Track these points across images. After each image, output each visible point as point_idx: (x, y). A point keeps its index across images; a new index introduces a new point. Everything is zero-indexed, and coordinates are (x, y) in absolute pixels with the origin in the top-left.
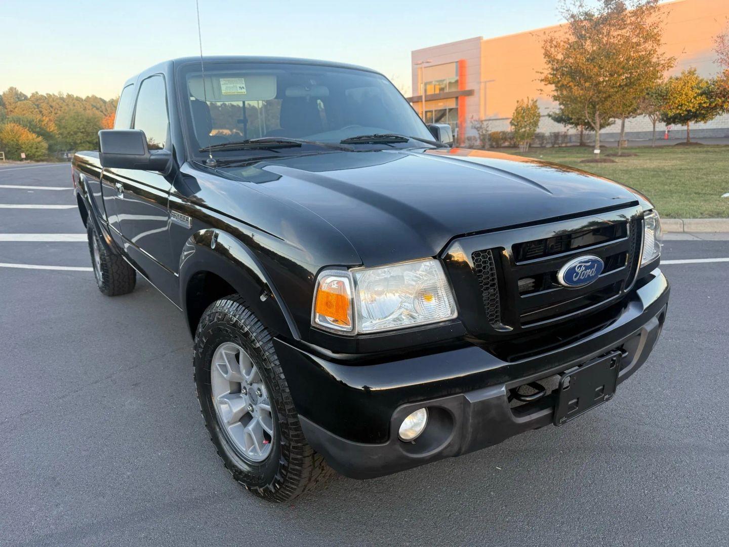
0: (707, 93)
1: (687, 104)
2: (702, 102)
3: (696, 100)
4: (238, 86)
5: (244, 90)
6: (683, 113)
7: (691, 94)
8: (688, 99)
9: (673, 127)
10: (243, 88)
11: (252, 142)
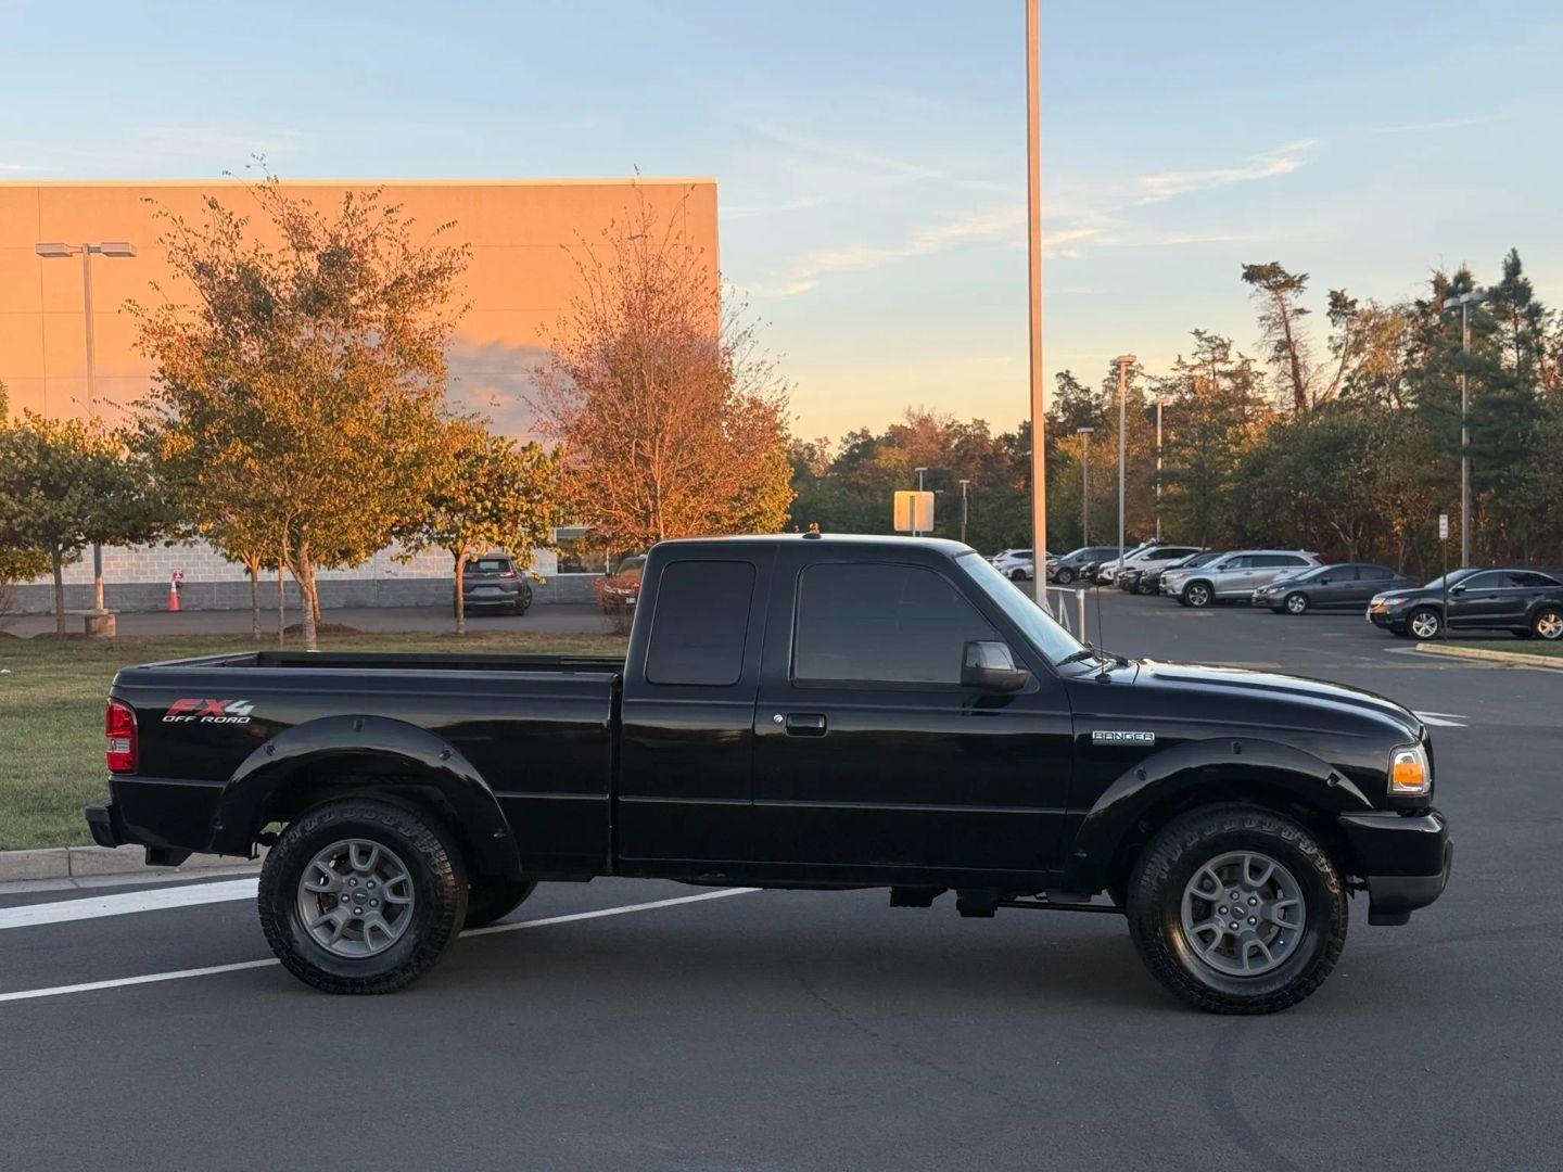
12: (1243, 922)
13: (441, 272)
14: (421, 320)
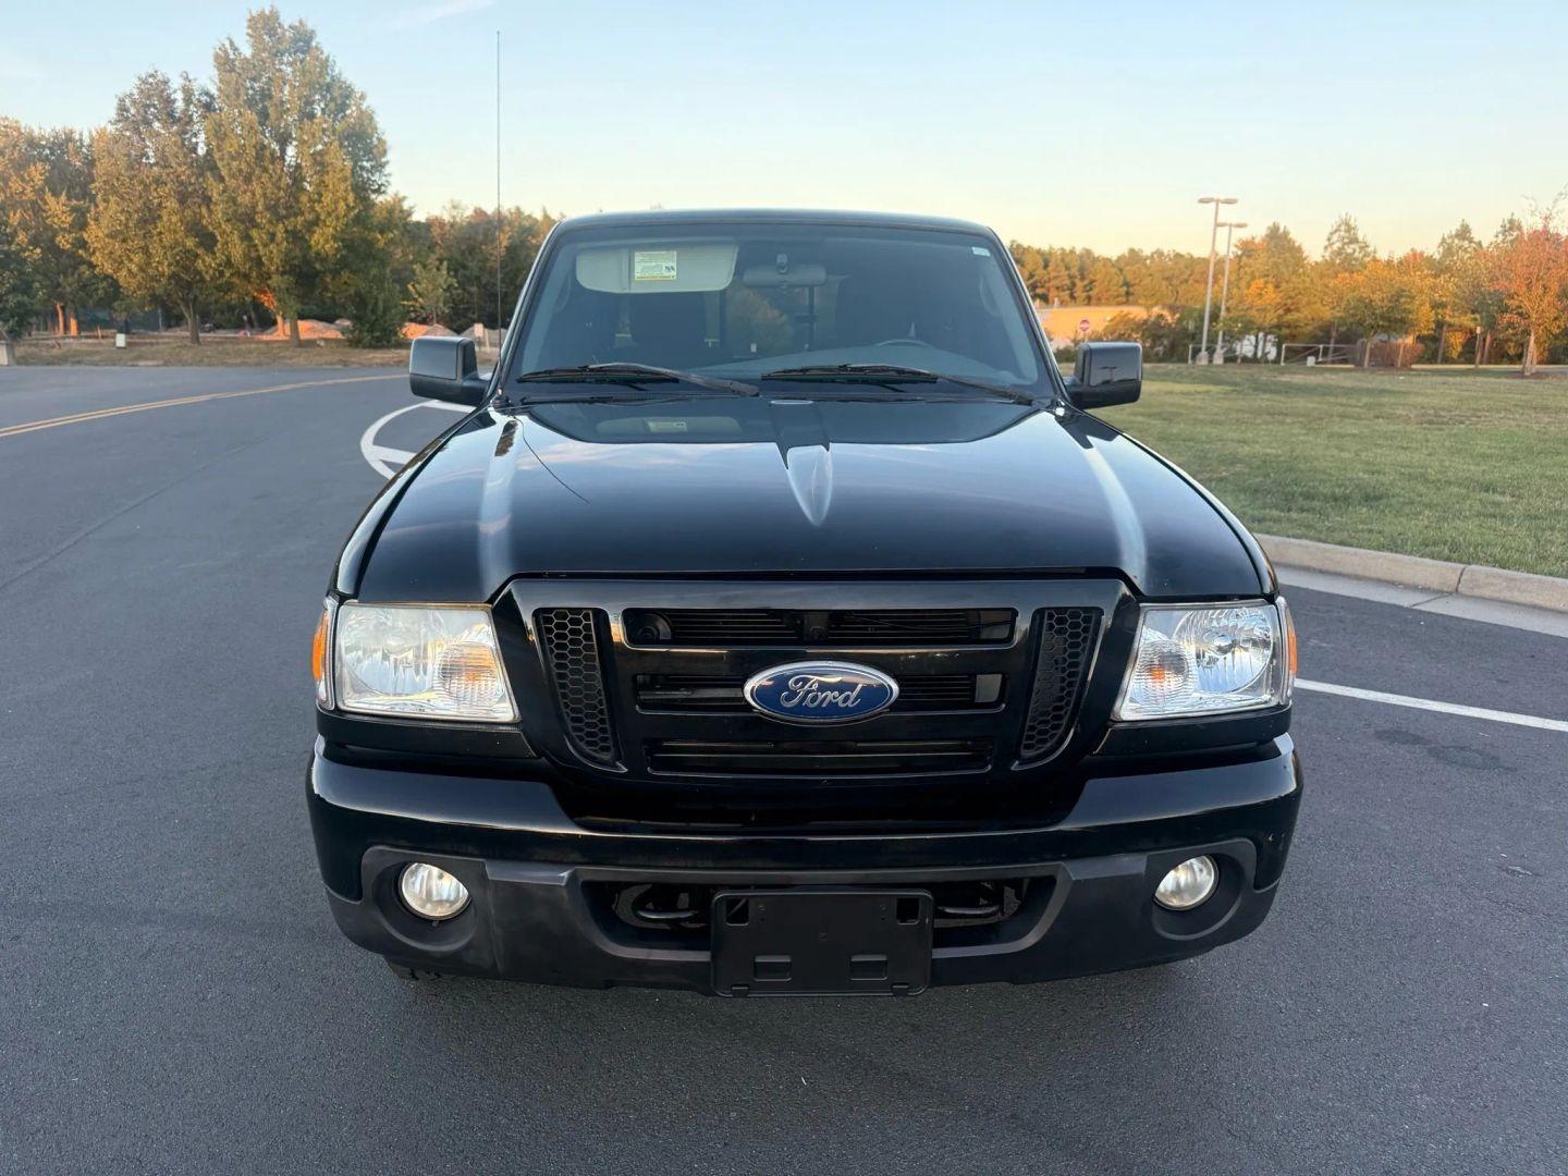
4: (664, 265)
5: (674, 273)
10: (673, 269)
11: (592, 370)
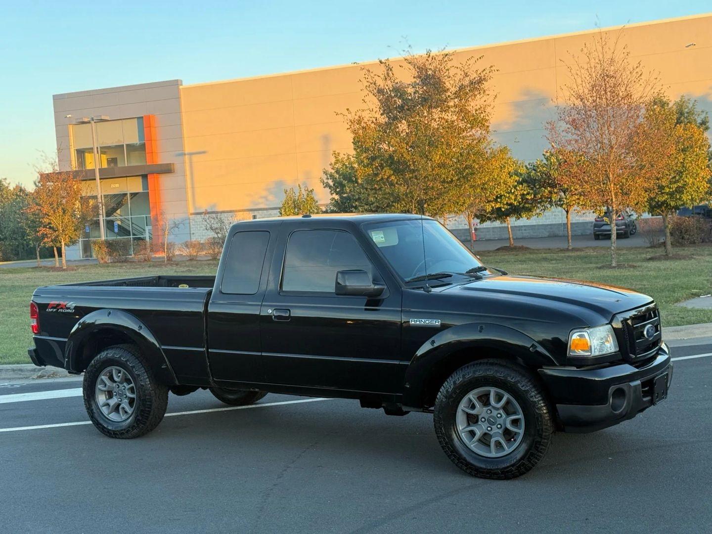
0: (528, 181)
1: (508, 195)
2: (525, 193)
3: (517, 190)
4: (380, 236)
5: (383, 239)
6: (504, 208)
7: (511, 181)
8: (508, 189)
9: (487, 224)
12: (494, 427)
13: (480, 81)
14: (473, 105)
